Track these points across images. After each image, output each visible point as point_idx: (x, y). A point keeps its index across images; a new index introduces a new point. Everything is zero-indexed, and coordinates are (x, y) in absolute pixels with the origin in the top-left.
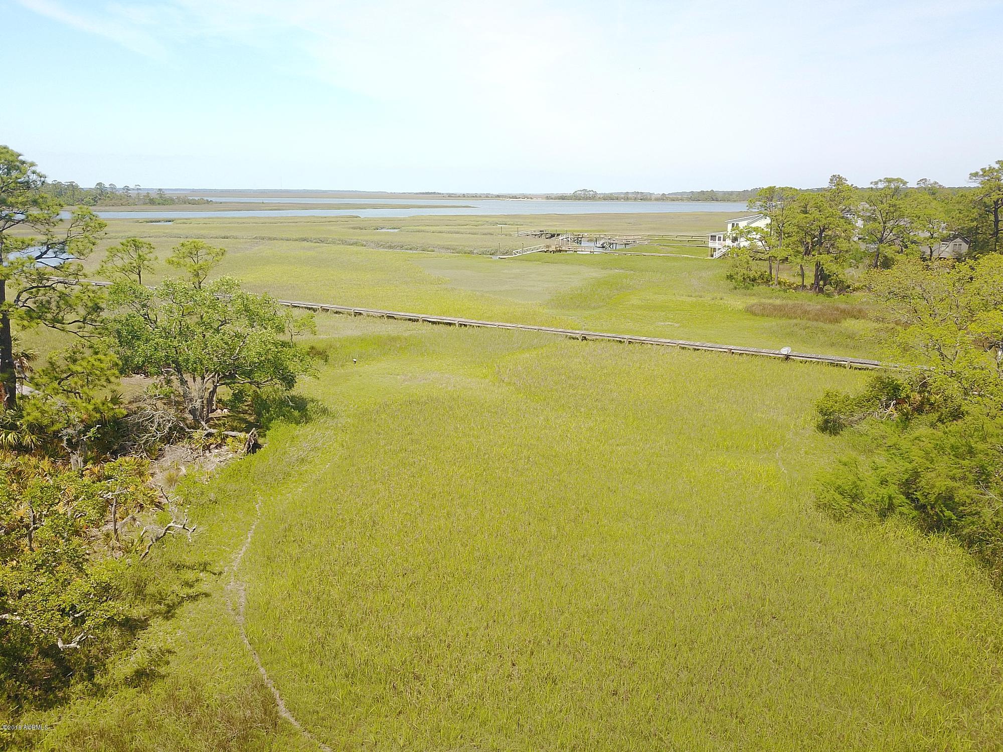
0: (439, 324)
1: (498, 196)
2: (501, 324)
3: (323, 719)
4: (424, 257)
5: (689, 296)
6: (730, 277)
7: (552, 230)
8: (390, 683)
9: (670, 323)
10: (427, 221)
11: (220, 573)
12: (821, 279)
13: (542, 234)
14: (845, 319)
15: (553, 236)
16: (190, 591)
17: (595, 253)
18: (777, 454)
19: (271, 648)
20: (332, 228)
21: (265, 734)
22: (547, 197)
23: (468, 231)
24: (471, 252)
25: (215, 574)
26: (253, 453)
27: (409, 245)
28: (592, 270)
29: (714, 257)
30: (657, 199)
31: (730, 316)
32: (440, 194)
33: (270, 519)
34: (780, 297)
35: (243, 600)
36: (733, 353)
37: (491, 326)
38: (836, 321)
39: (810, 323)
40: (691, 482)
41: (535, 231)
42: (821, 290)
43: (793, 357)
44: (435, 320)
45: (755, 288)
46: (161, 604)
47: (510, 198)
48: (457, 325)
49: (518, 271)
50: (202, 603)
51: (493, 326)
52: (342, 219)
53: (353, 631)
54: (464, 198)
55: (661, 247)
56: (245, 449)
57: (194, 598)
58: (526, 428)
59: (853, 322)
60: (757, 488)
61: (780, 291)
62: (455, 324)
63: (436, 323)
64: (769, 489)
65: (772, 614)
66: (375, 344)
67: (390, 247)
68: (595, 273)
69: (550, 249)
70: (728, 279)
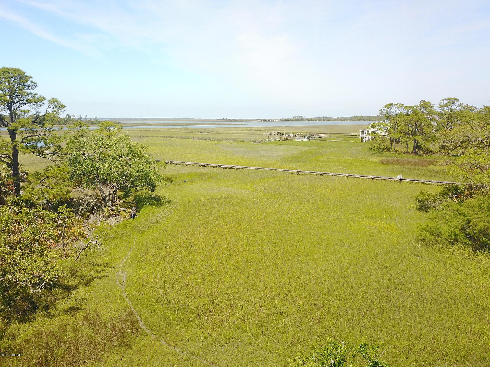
0: (227, 168)
1: (257, 120)
2: (257, 168)
3: (162, 329)
4: (221, 143)
5: (350, 157)
6: (371, 149)
7: (283, 132)
8: (197, 314)
9: (341, 168)
10: (223, 130)
11: (114, 268)
12: (417, 148)
13: (278, 134)
14: (430, 166)
15: (283, 134)
16: (99, 275)
17: (304, 141)
18: (396, 220)
19: (137, 299)
20: (176, 132)
21: (132, 335)
22: (281, 120)
23: (242, 133)
24: (243, 141)
25: (111, 268)
26: (133, 219)
27: (213, 139)
28: (303, 147)
29: (363, 141)
30: (334, 120)
31: (371, 165)
32: (229, 119)
33: (140, 246)
34: (396, 157)
35: (124, 279)
36: (373, 179)
37: (252, 169)
38: (425, 166)
39: (411, 167)
40: (352, 231)
41: (274, 132)
42: (417, 154)
43: (403, 180)
44: (225, 167)
45: (384, 153)
46: (84, 280)
47: (263, 120)
48: (236, 169)
49: (266, 148)
50: (105, 280)
51: (253, 169)
52: (182, 129)
53: (179, 292)
54: (241, 121)
55: (337, 138)
56: (130, 217)
57: (101, 278)
58: (269, 209)
59: (433, 167)
60: (386, 233)
61: (396, 154)
62: (234, 168)
63: (225, 168)
64: (392, 234)
65: (395, 287)
66: (195, 176)
67: (204, 140)
68: (303, 149)
69: (282, 139)
70: (370, 150)
